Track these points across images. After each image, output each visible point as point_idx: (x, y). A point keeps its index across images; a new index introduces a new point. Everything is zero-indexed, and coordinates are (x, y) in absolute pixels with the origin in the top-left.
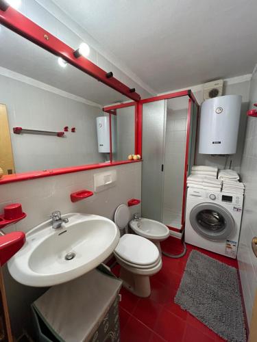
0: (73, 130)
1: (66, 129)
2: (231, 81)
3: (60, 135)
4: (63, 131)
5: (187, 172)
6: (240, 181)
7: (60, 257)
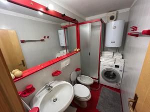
0: (48, 37)
1: (45, 37)
2: (120, 11)
3: (42, 40)
4: (43, 39)
5: (100, 55)
6: (123, 58)
7: (51, 101)
